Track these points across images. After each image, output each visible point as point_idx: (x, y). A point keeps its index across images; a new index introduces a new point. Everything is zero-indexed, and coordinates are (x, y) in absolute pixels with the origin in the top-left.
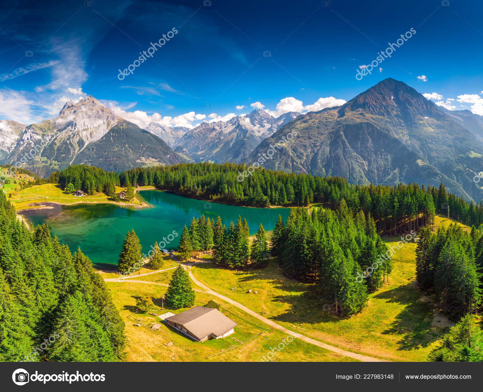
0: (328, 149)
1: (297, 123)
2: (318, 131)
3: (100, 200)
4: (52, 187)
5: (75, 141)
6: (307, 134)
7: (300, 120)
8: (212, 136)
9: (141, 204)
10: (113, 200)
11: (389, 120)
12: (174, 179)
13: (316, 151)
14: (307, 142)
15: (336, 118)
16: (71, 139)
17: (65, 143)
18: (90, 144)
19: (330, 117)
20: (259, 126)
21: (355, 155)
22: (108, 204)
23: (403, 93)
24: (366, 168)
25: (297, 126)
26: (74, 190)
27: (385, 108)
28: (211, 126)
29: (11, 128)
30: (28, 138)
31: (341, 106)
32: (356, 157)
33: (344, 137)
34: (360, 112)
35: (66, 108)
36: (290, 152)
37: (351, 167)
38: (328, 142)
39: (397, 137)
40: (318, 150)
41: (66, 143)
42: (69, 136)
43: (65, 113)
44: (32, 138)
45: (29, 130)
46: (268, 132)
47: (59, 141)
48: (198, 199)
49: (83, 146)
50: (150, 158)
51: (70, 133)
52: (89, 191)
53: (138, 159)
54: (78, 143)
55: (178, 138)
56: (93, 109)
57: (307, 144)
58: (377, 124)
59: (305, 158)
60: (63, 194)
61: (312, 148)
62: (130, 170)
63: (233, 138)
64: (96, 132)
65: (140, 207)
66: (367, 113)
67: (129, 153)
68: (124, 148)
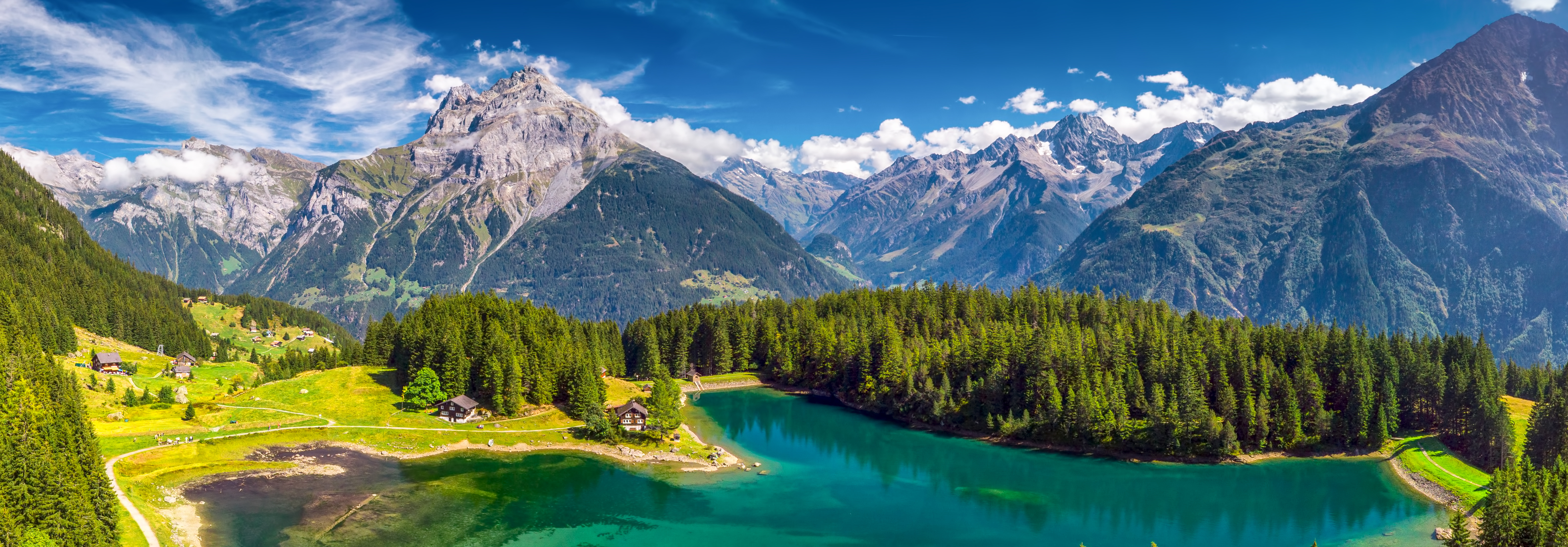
0: (1319, 245)
1: (1211, 159)
2: (1285, 188)
3: (542, 437)
4: (360, 381)
5: (479, 214)
6: (1247, 194)
7: (1223, 149)
8: (930, 202)
9: (710, 457)
10: (595, 435)
11: (1514, 150)
12: (837, 349)
13: (1277, 251)
14: (1248, 224)
15: (1343, 143)
16: (464, 209)
17: (443, 222)
18: (527, 224)
19: (1323, 140)
20: (1082, 167)
21: (1406, 268)
22: (574, 455)
23: (1557, 61)
24: (1445, 310)
25: (1214, 170)
26: (441, 395)
27: (1502, 112)
28: (925, 169)
29: (271, 173)
30: (324, 207)
31: (1358, 106)
32: (1409, 273)
33: (1368, 210)
34: (1422, 126)
35: (449, 106)
36: (1191, 253)
37: (1394, 308)
38: (1319, 223)
39: (1540, 206)
40: (1286, 249)
41: (449, 223)
42: (459, 198)
43: (446, 123)
44: (340, 208)
45: (330, 182)
46: (1114, 189)
47: (425, 215)
48: (940, 433)
49: (503, 233)
50: (728, 274)
51: (463, 190)
52: (499, 398)
53: (688, 276)
54: (486, 223)
55: (816, 208)
56: (539, 110)
57: (1249, 229)
58: (1478, 165)
59: (1241, 275)
60: (396, 411)
61: (1265, 242)
62: (664, 315)
63: (996, 209)
64: (547, 185)
65: (711, 469)
66: (1444, 128)
67: (656, 256)
68: (639, 241)
